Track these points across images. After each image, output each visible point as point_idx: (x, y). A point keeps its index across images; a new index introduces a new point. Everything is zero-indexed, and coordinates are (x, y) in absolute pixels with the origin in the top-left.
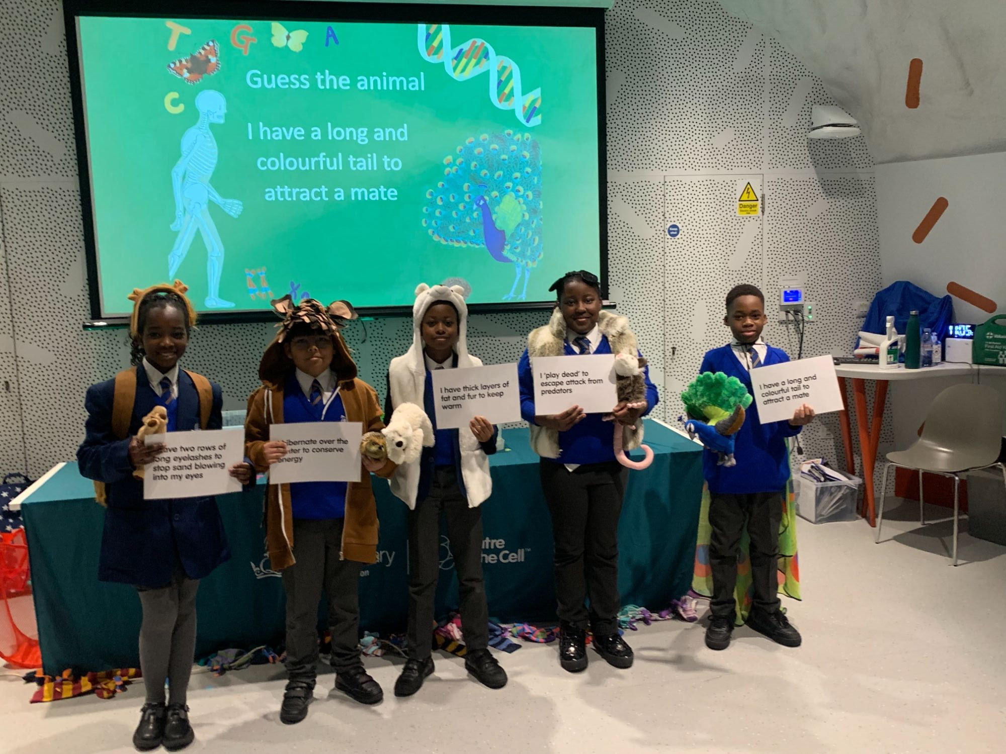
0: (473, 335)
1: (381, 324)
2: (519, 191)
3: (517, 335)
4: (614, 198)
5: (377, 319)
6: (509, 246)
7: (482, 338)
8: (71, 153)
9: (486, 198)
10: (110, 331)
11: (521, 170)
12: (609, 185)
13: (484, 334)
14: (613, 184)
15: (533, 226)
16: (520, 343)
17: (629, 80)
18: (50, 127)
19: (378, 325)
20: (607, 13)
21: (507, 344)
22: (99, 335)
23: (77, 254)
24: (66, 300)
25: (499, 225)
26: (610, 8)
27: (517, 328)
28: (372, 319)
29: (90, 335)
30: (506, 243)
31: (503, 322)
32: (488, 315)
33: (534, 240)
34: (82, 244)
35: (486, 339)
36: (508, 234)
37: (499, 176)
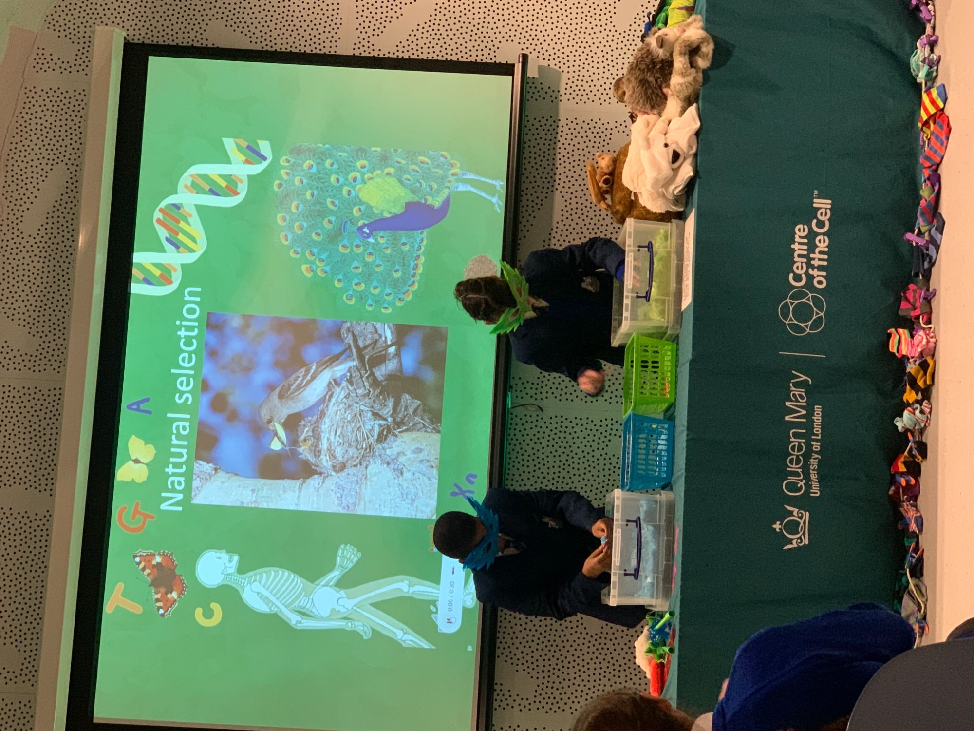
2: (355, 179)
4: (376, 48)
5: (511, 387)
6: (427, 197)
9: (360, 223)
11: (328, 174)
12: (357, 54)
14: (356, 47)
15: (404, 162)
16: (564, 194)
17: (219, 16)
19: (520, 387)
20: (130, 39)
21: (564, 212)
25: (398, 210)
26: (124, 34)
27: (542, 196)
30: (423, 201)
31: (533, 215)
32: (521, 235)
33: (423, 162)
35: (554, 241)
36: (411, 198)
37: (333, 203)
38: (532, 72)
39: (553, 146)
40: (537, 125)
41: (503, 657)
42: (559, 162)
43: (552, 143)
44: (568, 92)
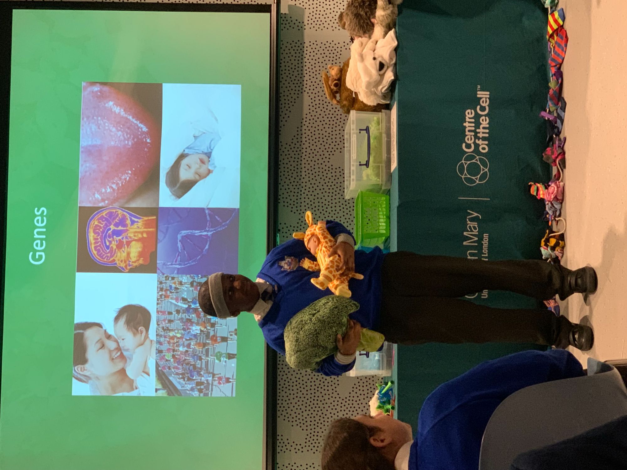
0: (299, 140)
1: (285, 226)
3: (303, 96)
5: (279, 230)
7: (304, 131)
13: (299, 130)
16: (310, 94)
19: (285, 230)
21: (311, 107)
27: (295, 97)
28: (279, 234)
31: (289, 110)
32: (281, 124)
35: (304, 127)
38: (284, 10)
39: (301, 61)
40: (289, 47)
41: (282, 417)
42: (305, 72)
43: (300, 59)
44: (309, 22)
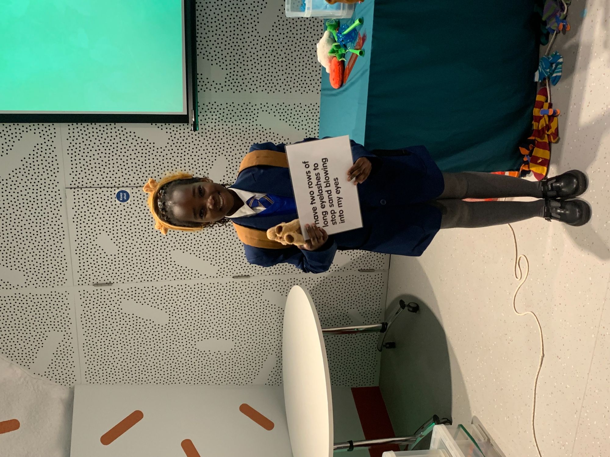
8: (33, 128)
10: (200, 109)
18: (11, 143)
22: (203, 118)
23: (128, 130)
24: (171, 143)
29: (203, 126)
34: (118, 125)
41: (201, 55)
